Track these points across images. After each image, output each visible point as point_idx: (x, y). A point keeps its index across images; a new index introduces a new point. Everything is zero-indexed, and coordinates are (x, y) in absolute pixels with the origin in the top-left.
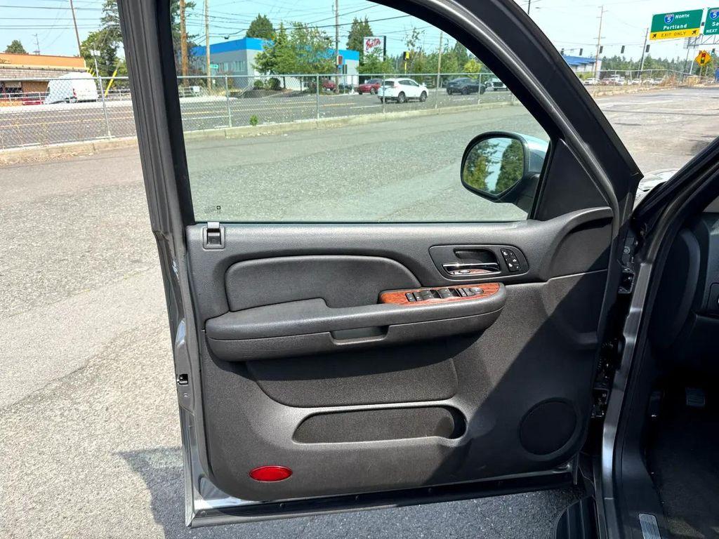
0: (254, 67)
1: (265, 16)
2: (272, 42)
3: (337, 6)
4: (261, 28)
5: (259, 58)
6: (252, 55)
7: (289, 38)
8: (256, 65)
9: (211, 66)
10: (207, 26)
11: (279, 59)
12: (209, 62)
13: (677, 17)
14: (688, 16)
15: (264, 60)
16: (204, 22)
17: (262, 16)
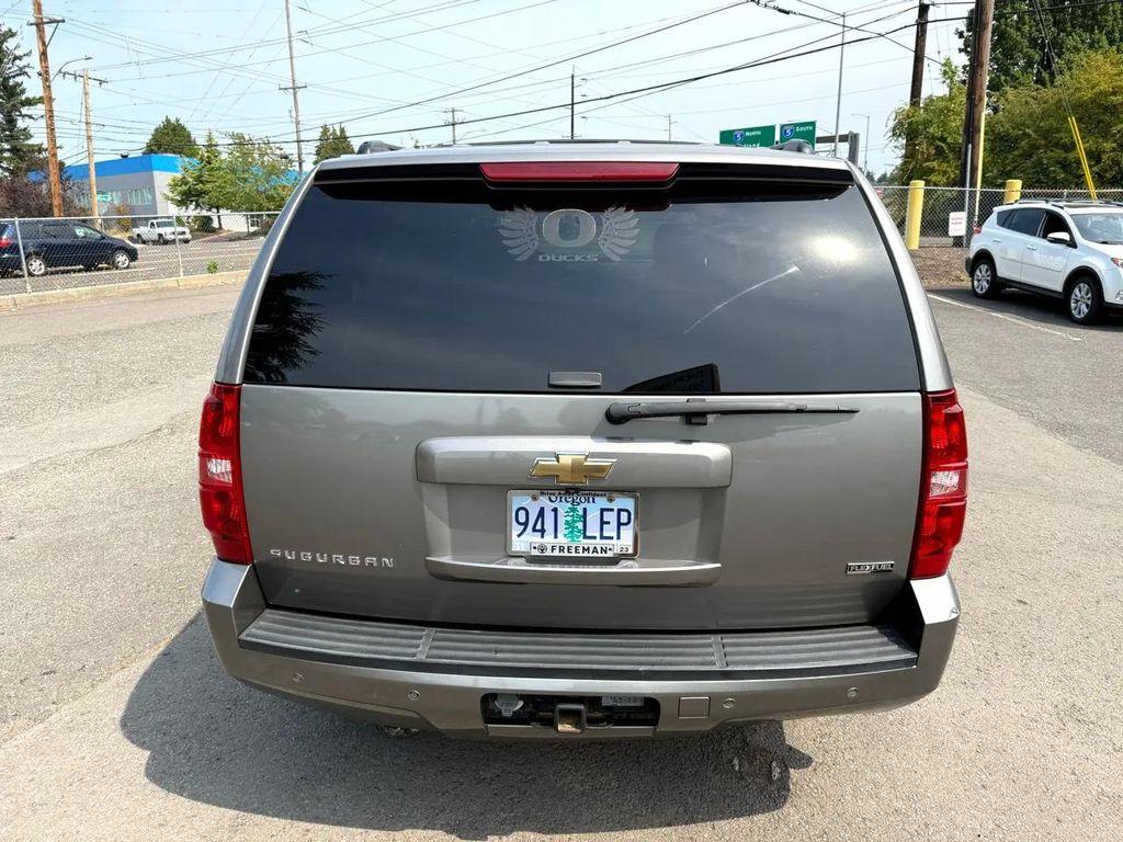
0: (167, 198)
1: (177, 120)
2: (195, 161)
3: (297, 111)
4: (171, 139)
5: (174, 186)
6: (163, 180)
7: (224, 156)
8: (171, 195)
9: (98, 198)
10: (89, 138)
11: (209, 186)
12: (95, 191)
13: (747, 134)
14: (759, 133)
15: (185, 188)
16: (84, 133)
17: (173, 120)
